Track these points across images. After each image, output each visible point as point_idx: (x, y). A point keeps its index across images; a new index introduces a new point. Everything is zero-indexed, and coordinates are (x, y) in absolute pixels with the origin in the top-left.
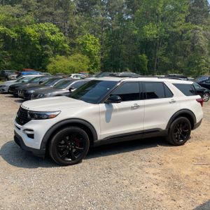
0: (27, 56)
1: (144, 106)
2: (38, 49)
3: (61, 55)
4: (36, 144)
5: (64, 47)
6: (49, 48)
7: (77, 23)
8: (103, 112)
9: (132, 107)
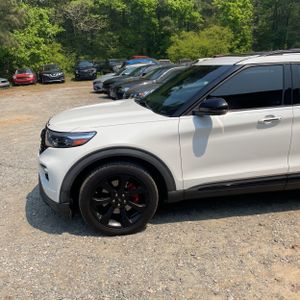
0: (140, 36)
2: (154, 25)
3: (188, 31)
5: (194, 18)
6: (172, 21)
8: (186, 135)
9: (259, 123)
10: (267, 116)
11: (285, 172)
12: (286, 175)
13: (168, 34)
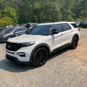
4: (27, 59)
7: (3, 3)
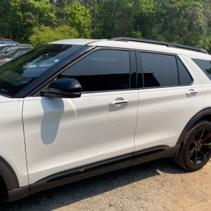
0: (6, 24)
1: (138, 103)
3: (46, 26)
5: (50, 17)
9: (111, 105)
10: (117, 99)
11: (132, 151)
12: (133, 153)
13: (30, 26)
